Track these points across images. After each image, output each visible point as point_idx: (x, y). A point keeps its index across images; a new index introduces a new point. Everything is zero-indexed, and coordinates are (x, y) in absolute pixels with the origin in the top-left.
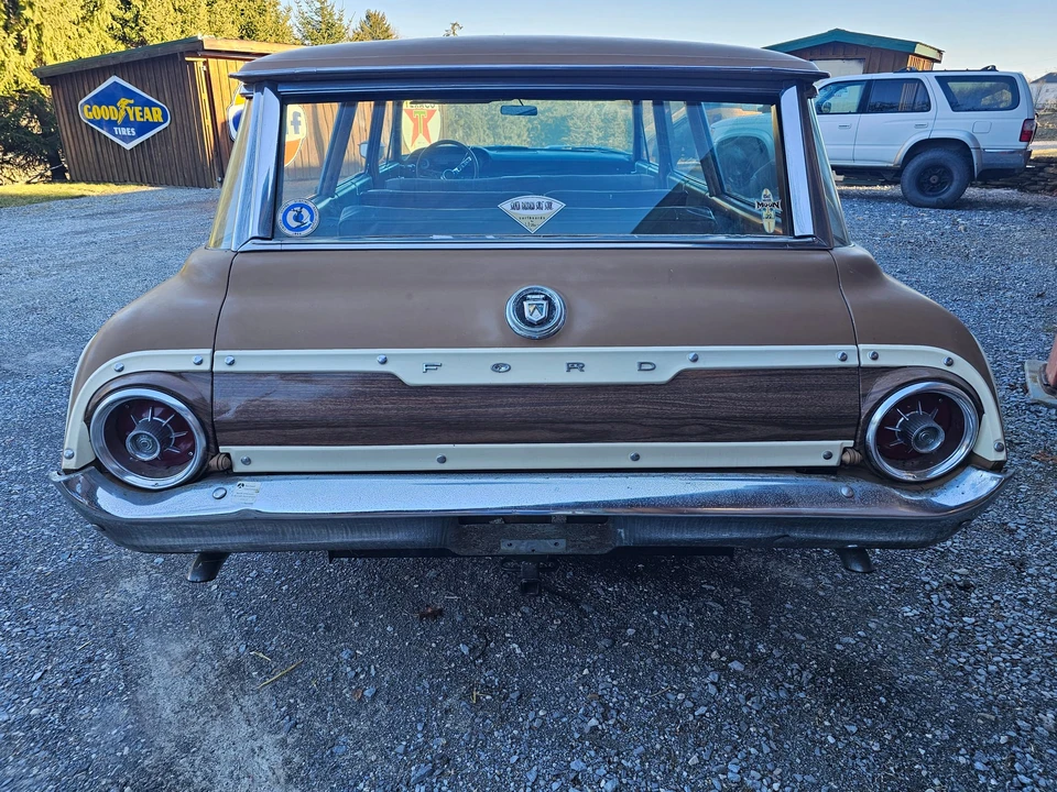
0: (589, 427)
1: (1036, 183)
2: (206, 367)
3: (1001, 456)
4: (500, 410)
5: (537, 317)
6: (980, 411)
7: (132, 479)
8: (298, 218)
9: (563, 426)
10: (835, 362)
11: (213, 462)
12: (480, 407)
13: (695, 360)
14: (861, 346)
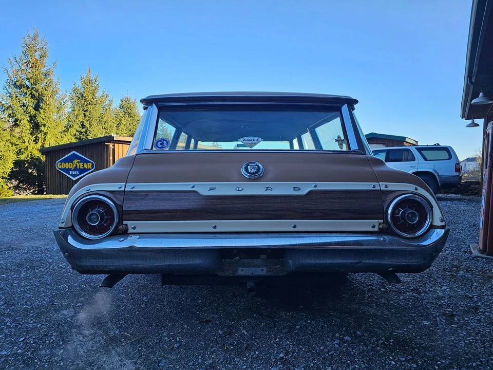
0: (275, 213)
1: (468, 192)
2: (122, 189)
3: (443, 224)
4: (239, 206)
5: (253, 171)
6: (432, 207)
7: (84, 234)
8: (162, 144)
9: (264, 212)
10: (371, 188)
11: (120, 227)
12: (231, 204)
13: (316, 186)
14: (380, 183)
